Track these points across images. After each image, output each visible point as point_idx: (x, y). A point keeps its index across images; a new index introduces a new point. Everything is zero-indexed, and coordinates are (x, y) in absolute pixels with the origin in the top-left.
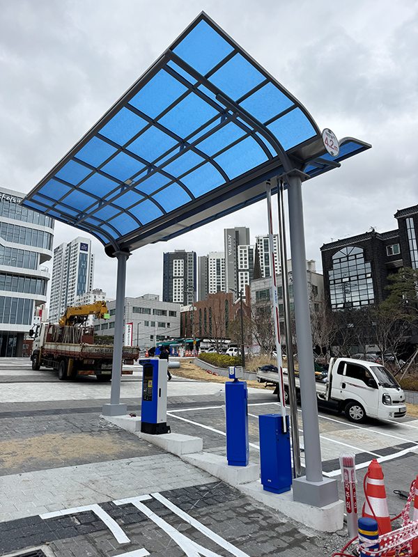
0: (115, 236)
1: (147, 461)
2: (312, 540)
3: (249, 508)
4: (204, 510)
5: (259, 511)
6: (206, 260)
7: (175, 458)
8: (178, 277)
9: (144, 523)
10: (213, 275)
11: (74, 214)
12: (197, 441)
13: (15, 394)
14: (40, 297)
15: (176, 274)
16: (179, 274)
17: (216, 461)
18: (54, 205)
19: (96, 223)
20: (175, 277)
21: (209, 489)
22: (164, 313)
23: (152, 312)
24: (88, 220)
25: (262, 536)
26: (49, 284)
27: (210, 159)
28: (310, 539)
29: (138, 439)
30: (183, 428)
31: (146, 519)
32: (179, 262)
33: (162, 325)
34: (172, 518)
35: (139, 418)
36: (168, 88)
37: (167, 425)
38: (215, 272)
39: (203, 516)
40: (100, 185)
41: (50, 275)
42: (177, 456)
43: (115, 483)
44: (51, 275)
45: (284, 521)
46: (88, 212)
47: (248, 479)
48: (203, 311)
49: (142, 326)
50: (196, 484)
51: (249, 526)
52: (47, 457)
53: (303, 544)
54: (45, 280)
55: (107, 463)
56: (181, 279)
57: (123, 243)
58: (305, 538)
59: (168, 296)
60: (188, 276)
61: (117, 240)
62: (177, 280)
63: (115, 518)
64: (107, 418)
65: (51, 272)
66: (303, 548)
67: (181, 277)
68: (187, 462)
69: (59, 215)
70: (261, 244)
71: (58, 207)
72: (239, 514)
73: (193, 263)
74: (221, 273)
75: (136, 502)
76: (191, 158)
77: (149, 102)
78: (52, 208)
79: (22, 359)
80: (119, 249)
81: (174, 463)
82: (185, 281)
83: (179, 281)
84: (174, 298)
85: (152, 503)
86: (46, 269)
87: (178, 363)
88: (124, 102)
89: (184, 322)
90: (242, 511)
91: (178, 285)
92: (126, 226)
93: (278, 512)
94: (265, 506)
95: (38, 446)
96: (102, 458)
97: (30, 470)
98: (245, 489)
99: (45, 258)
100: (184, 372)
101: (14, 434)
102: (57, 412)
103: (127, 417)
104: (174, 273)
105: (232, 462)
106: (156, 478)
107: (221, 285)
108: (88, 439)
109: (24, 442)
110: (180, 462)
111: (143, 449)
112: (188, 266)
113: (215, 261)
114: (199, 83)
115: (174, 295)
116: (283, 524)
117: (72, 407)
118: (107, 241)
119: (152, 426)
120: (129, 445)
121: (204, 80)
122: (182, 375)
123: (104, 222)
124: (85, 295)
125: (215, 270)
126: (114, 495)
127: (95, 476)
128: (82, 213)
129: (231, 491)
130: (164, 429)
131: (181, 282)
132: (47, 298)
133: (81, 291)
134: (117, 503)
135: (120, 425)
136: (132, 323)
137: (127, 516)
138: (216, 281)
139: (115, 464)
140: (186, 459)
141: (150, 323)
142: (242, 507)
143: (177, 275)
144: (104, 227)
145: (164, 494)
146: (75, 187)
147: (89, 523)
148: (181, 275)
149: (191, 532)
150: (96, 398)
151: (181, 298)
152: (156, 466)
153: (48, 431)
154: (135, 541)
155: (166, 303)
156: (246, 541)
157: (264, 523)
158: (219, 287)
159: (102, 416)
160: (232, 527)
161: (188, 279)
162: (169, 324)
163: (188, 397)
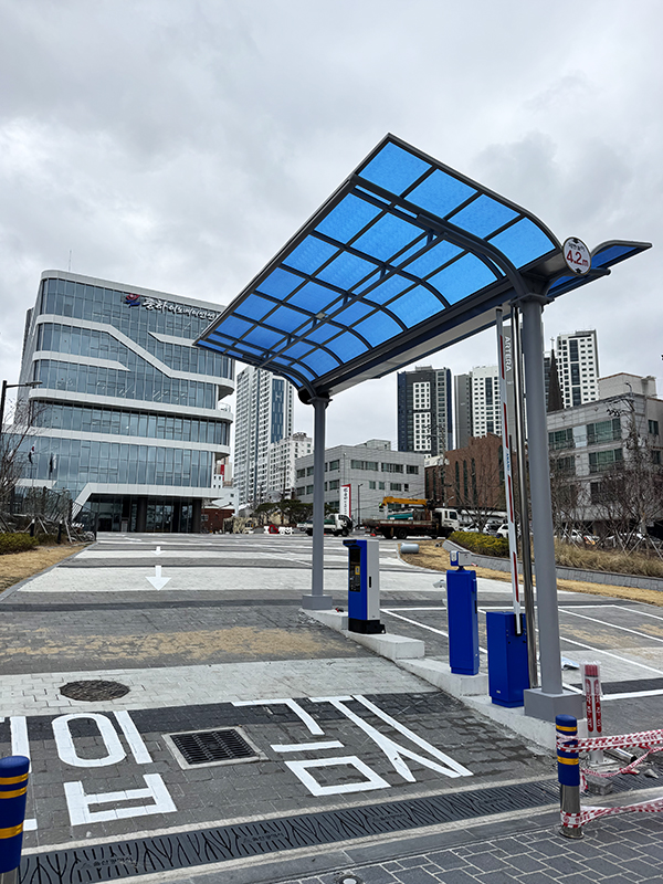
0: (311, 378)
1: (353, 663)
2: (539, 758)
3: (470, 721)
4: (414, 716)
5: (482, 725)
6: (467, 381)
7: (388, 663)
8: (422, 411)
9: (342, 721)
10: (480, 406)
11: (258, 353)
12: (418, 645)
13: (197, 580)
14: (221, 448)
15: (418, 406)
16: (423, 406)
17: (438, 669)
18: (235, 344)
19: (285, 362)
20: (417, 411)
21: (424, 697)
22: (398, 468)
23: (380, 467)
24: (277, 360)
25: (477, 747)
26: (233, 426)
27: (423, 282)
28: (537, 756)
29: (344, 639)
30: (405, 630)
31: (345, 717)
32: (423, 385)
33: (396, 487)
34: (373, 719)
35: (346, 614)
36: (358, 211)
37: (381, 623)
38: (484, 401)
39: (411, 722)
40: (287, 318)
41: (232, 415)
42: (391, 661)
43: (313, 682)
44: (235, 415)
45: (511, 737)
46: (276, 350)
47: (474, 691)
48: (461, 465)
49: (365, 489)
50: (410, 691)
51: (464, 737)
52: (237, 651)
53: (526, 760)
54: (227, 423)
55: (305, 662)
56: (426, 414)
57: (321, 386)
58: (531, 755)
59: (405, 443)
60: (438, 407)
61: (313, 382)
62: (420, 414)
63: (309, 713)
64: (308, 613)
65: (234, 410)
66: (524, 763)
67: (426, 411)
68: (402, 668)
69: (241, 356)
70: (565, 348)
71: (238, 346)
72: (456, 725)
73: (445, 387)
74: (494, 400)
75: (335, 701)
76: (397, 283)
77: (338, 227)
78: (232, 348)
79: (202, 536)
80: (317, 394)
81: (386, 668)
82: (433, 416)
83: (423, 416)
84: (415, 445)
85: (353, 705)
86: (228, 406)
87: (416, 545)
88: (310, 229)
89: (431, 483)
90: (460, 722)
91: (421, 422)
92: (323, 364)
93: (507, 728)
94: (491, 721)
95: (226, 638)
96: (301, 656)
97: (220, 661)
98: (469, 701)
99: (225, 391)
100: (423, 559)
101: (200, 625)
102: (248, 603)
103: (333, 612)
104: (415, 404)
105: (455, 670)
106: (361, 681)
107: (495, 420)
108: (283, 634)
109: (212, 634)
110: (393, 667)
111: (349, 650)
112: (437, 392)
113: (484, 381)
114: (393, 204)
115: (415, 440)
116: (509, 739)
117: (267, 597)
118: (300, 384)
119: (361, 623)
120: (333, 645)
121: (401, 200)
122: (420, 564)
123: (294, 361)
124: (282, 442)
125: (484, 396)
126: (310, 693)
127: (291, 673)
128: (267, 352)
129: (453, 703)
130: (376, 627)
131: (426, 418)
132: (231, 449)
133: (276, 436)
134: (313, 700)
135: (323, 621)
136: (349, 486)
137: (324, 713)
138: (485, 415)
139: (315, 663)
140: (402, 665)
141: (377, 484)
142: (462, 719)
143: (420, 408)
144: (296, 367)
145: (368, 697)
146: (257, 323)
147: (283, 715)
148: (426, 408)
149: (393, 734)
150: (296, 588)
151: (426, 444)
152: (363, 669)
153: (237, 623)
154: (329, 734)
155: (402, 453)
156: (456, 749)
157: (484, 736)
158: (490, 425)
159: (301, 610)
160: (443, 735)
161: (438, 413)
162: (406, 486)
163: (420, 593)
